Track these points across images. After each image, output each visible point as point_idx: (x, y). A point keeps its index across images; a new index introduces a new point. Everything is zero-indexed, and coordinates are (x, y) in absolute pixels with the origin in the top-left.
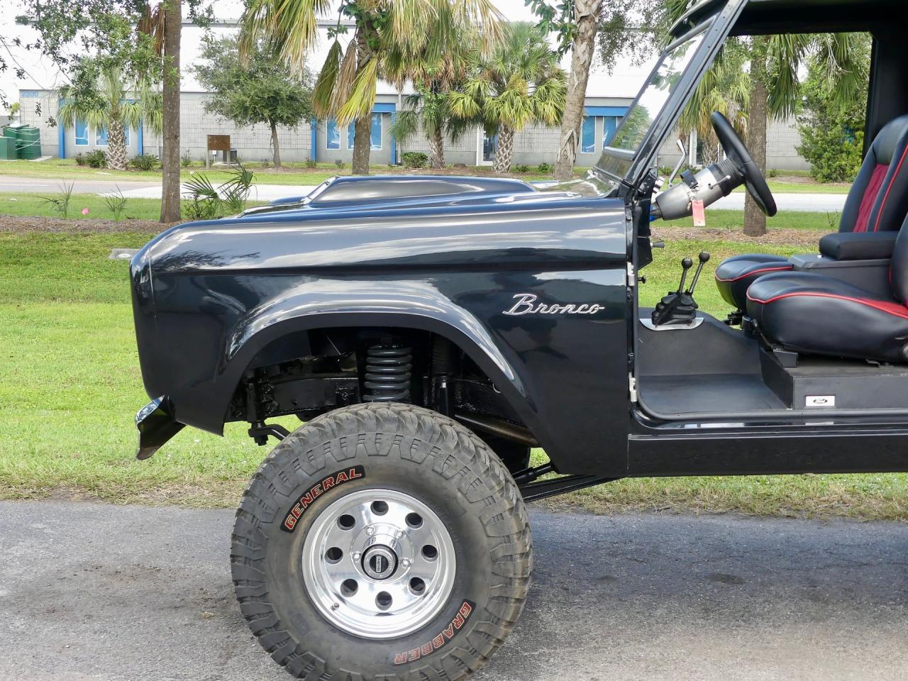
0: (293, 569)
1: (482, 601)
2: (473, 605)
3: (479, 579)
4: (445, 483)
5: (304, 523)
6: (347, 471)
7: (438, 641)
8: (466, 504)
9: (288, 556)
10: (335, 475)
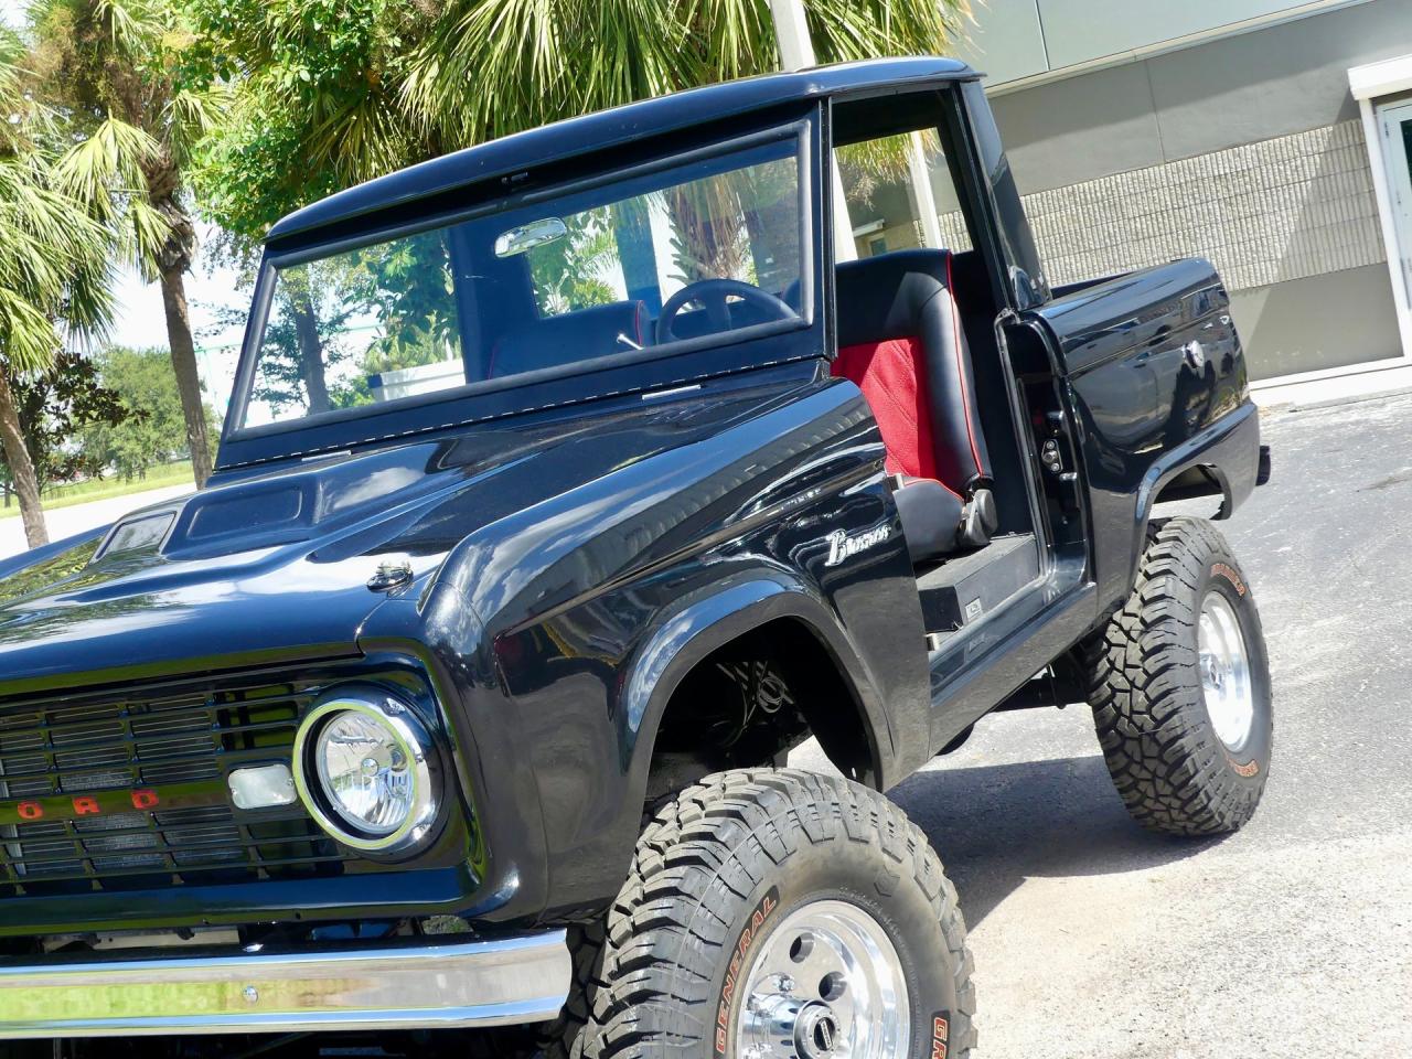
1: (953, 1001)
2: (947, 1017)
5: (731, 1036)
6: (760, 907)
10: (749, 923)
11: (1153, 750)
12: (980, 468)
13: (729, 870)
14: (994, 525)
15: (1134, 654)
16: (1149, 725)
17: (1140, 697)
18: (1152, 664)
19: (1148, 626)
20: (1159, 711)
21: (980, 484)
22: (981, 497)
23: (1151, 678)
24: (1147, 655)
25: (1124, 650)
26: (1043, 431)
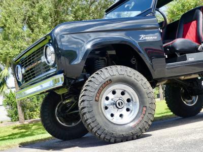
0: (100, 111)
1: (148, 105)
2: (146, 107)
3: (145, 100)
4: (131, 78)
5: (100, 98)
6: (107, 81)
7: (140, 119)
8: (137, 82)
9: (98, 108)
10: (105, 83)
13: (102, 76)
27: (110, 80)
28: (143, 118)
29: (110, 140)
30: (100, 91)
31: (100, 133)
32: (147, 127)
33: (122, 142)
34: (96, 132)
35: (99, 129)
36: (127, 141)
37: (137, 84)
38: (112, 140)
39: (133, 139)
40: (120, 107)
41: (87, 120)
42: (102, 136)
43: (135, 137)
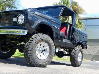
0: (35, 52)
1: (52, 54)
5: (37, 46)
10: (40, 40)
11: (73, 58)
12: (68, 35)
13: (40, 37)
14: (67, 39)
15: (74, 52)
16: (73, 56)
17: (73, 54)
18: (75, 53)
19: (75, 50)
20: (74, 56)
21: (67, 36)
22: (67, 37)
23: (74, 53)
24: (75, 52)
25: (73, 51)
26: (72, 34)
27: (43, 40)
28: (49, 59)
29: (34, 65)
30: (37, 43)
31: (32, 61)
32: (49, 63)
33: (39, 67)
34: (31, 60)
35: (32, 59)
36: (41, 67)
37: (51, 44)
38: (36, 65)
39: (43, 67)
40: (42, 52)
41: (29, 54)
42: (32, 63)
43: (44, 66)
